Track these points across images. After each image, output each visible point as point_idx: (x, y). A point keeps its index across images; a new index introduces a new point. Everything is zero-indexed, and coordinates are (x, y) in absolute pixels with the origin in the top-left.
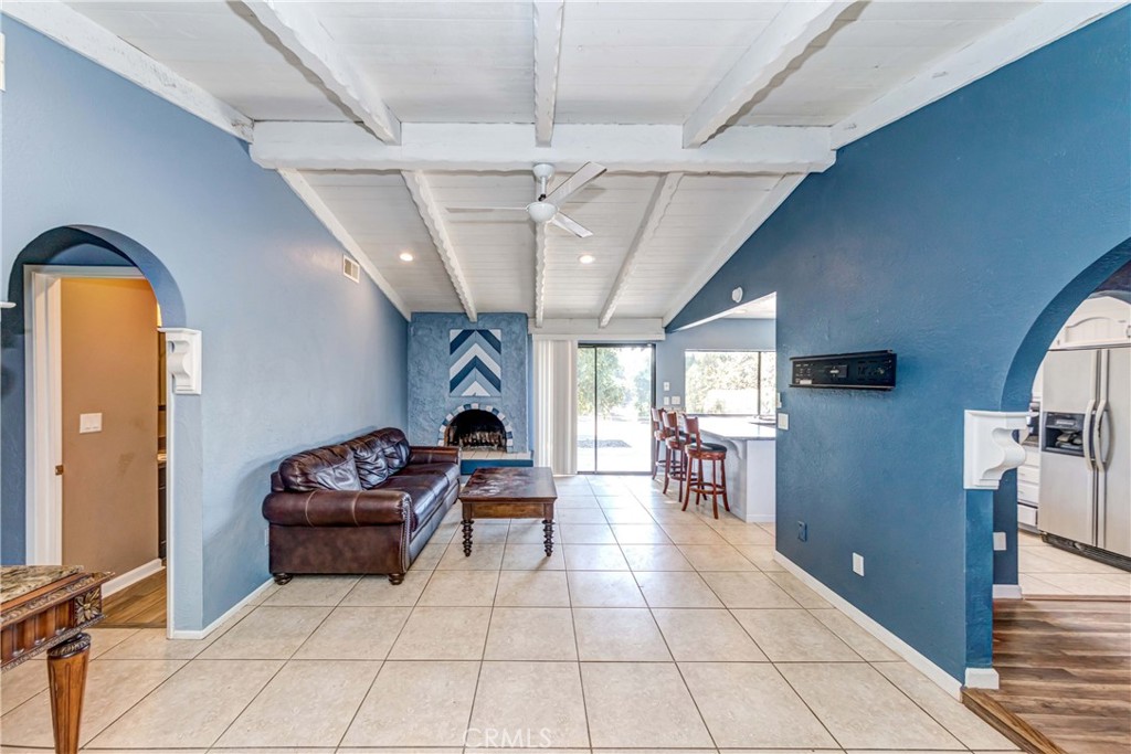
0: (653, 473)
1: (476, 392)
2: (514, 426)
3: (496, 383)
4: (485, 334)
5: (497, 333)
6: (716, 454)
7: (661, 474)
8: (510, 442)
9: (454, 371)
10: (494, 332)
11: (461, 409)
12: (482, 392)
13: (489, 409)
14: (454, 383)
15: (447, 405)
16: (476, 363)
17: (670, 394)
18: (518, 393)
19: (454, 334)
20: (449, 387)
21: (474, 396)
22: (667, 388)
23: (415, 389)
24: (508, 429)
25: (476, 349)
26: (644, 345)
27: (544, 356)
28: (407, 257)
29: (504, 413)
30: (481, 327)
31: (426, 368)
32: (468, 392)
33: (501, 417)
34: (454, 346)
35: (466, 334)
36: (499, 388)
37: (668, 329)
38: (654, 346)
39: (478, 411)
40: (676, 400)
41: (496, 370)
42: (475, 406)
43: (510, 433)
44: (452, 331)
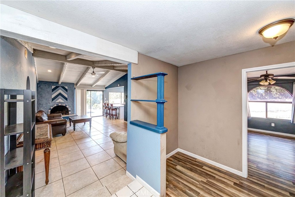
0: (103, 115)
1: (60, 101)
2: (71, 109)
3: (66, 99)
4: (63, 88)
5: (67, 87)
6: (116, 109)
7: (105, 115)
8: (70, 112)
9: (53, 96)
10: (66, 87)
11: (56, 105)
12: (62, 101)
13: (64, 105)
14: (53, 99)
15: (51, 105)
16: (60, 94)
17: (106, 100)
18: (72, 101)
19: (53, 87)
20: (51, 100)
21: (60, 102)
22: (105, 99)
23: (40, 101)
24: (69, 109)
25: (60, 91)
26: (101, 91)
27: (78, 93)
28: (50, 71)
29: (68, 106)
30: (61, 85)
31: (44, 95)
32: (58, 101)
33: (67, 107)
34: (53, 90)
35: (57, 87)
36: (67, 100)
37: (106, 88)
38: (103, 91)
39: (61, 106)
40: (107, 101)
41: (66, 96)
43: (70, 110)
44: (52, 86)
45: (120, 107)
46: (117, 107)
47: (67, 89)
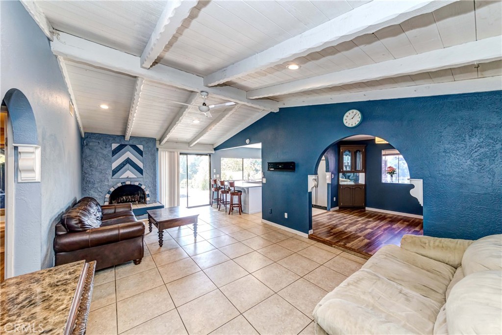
0: (211, 204)
1: (129, 176)
2: (150, 191)
3: (140, 171)
4: (135, 147)
5: (141, 147)
6: (239, 193)
7: (215, 205)
8: (148, 199)
9: (115, 165)
10: (138, 146)
11: (120, 185)
12: (132, 175)
13: (137, 184)
14: (115, 172)
15: (110, 183)
16: (128, 161)
17: (216, 174)
18: (152, 176)
19: (114, 146)
20: (111, 173)
21: (128, 178)
22: (215, 172)
23: (87, 175)
24: (147, 193)
25: (129, 154)
26: (206, 155)
27: (163, 158)
28: (104, 107)
29: (145, 185)
30: (131, 143)
31: (96, 163)
32: (124, 176)
33: (143, 187)
34: (115, 152)
35: (122, 147)
36: (142, 173)
37: (215, 149)
38: (210, 155)
39: (130, 185)
40: (218, 176)
41: (141, 165)
42: (128, 183)
43: (148, 195)
44: (113, 145)
45: (248, 188)
46: (243, 188)
47: (142, 150)
